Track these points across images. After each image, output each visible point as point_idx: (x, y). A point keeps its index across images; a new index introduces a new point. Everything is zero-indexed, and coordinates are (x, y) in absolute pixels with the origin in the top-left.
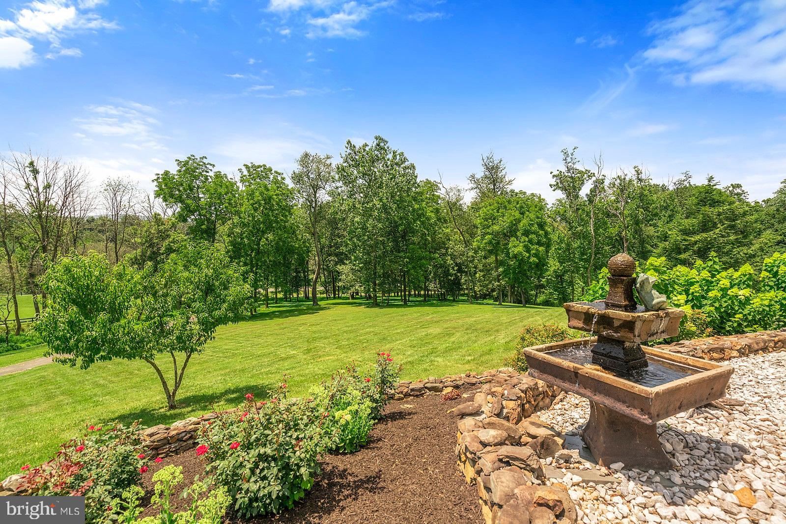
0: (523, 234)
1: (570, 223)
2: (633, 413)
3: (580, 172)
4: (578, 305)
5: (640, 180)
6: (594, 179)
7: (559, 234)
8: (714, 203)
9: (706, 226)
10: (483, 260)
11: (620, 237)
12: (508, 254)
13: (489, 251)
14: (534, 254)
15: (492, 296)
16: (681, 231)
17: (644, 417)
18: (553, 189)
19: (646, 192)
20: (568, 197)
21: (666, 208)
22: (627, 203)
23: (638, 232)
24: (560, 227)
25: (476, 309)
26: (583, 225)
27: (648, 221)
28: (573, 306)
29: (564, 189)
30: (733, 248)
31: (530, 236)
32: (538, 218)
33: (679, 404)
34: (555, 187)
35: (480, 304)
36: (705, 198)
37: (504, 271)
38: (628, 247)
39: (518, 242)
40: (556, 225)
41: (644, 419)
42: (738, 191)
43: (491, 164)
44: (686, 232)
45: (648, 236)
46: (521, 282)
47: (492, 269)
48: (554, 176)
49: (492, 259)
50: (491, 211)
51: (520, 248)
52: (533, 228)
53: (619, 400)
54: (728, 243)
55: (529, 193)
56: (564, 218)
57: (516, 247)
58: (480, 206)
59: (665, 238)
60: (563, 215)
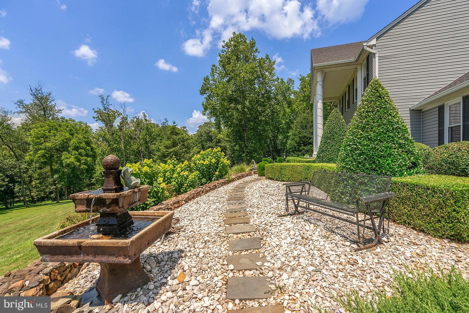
0: (73, 149)
1: (109, 142)
2: (120, 260)
3: (113, 111)
4: (81, 194)
5: (146, 120)
6: (121, 116)
7: (102, 149)
8: (177, 134)
9: (174, 144)
10: (38, 171)
11: (139, 150)
12: (61, 164)
13: (43, 163)
14: (83, 163)
15: (51, 197)
16: (165, 146)
17: (126, 260)
18: (96, 119)
19: (149, 127)
20: (106, 126)
21: (159, 135)
22: (140, 132)
23: (147, 147)
24: (103, 145)
25: (31, 211)
26: (117, 144)
27: (152, 142)
28: (77, 196)
29: (103, 120)
30: (185, 154)
31: (80, 151)
32: (85, 138)
33: (147, 242)
34: (97, 119)
35: (38, 206)
36: (173, 131)
37: (60, 177)
38: (143, 156)
39: (70, 155)
40: (99, 143)
41: (126, 261)
42: (185, 129)
43: (40, 95)
44: (167, 147)
45: (152, 150)
46: (75, 184)
47: (48, 177)
48: (95, 112)
49: (48, 168)
50: (42, 132)
51: (72, 159)
52: (82, 145)
53: (111, 255)
54: (183, 152)
55: (77, 121)
56: (105, 139)
57: (69, 158)
58: (31, 127)
59: (158, 150)
60: (103, 137)
